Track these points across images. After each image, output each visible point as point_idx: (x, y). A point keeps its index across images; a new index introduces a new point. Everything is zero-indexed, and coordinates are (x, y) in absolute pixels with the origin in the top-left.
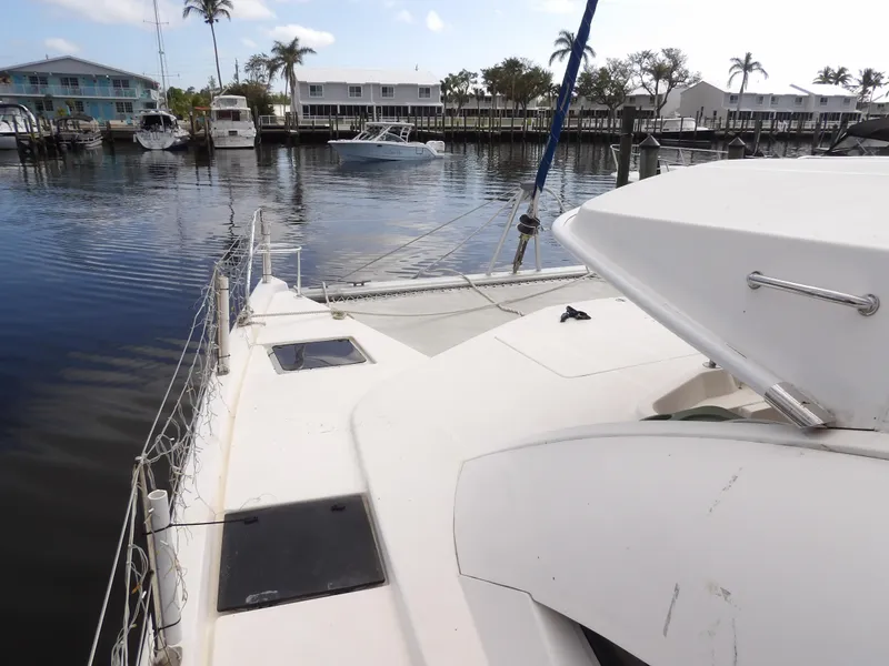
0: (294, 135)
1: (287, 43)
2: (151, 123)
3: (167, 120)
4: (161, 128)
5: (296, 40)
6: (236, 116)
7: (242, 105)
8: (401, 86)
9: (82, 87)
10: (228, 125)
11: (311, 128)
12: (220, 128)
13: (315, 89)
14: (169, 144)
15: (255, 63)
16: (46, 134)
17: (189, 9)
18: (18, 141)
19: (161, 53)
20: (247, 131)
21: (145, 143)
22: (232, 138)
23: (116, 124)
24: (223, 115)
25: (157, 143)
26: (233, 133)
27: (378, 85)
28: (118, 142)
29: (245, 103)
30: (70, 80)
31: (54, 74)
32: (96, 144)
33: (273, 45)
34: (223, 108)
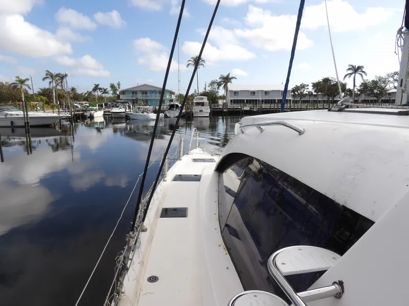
0: (226, 112)
1: (225, 75)
2: (171, 107)
3: (177, 106)
4: (175, 109)
5: (229, 74)
6: (202, 104)
7: (205, 100)
8: (272, 91)
9: (148, 94)
10: (200, 108)
11: (233, 109)
12: (196, 109)
13: (236, 93)
14: (177, 115)
15: (213, 83)
17: (189, 64)
18: (126, 115)
19: (179, 81)
20: (207, 110)
22: (201, 113)
24: (198, 104)
25: (172, 114)
26: (201, 111)
27: (263, 91)
29: (207, 99)
30: (145, 93)
31: (140, 91)
33: (220, 76)
34: (198, 101)
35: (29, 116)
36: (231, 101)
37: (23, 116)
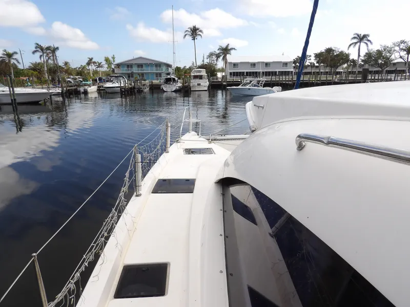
0: (225, 85)
1: (224, 46)
2: (168, 81)
3: (174, 79)
4: (172, 83)
5: (228, 45)
6: (201, 77)
7: (203, 73)
8: (273, 62)
9: (144, 68)
10: (198, 81)
11: (232, 82)
12: (194, 82)
13: (235, 65)
14: (174, 89)
15: (211, 55)
16: (130, 86)
17: (186, 35)
18: (121, 89)
19: (174, 53)
20: (205, 83)
21: (165, 89)
22: (199, 86)
23: (155, 82)
24: (196, 77)
25: (169, 88)
26: (199, 84)
27: (263, 62)
28: (155, 89)
29: (205, 72)
30: (140, 66)
31: (135, 64)
32: (147, 90)
33: (219, 47)
34: (196, 74)
35: (16, 92)
36: (231, 73)
37: (9, 93)
